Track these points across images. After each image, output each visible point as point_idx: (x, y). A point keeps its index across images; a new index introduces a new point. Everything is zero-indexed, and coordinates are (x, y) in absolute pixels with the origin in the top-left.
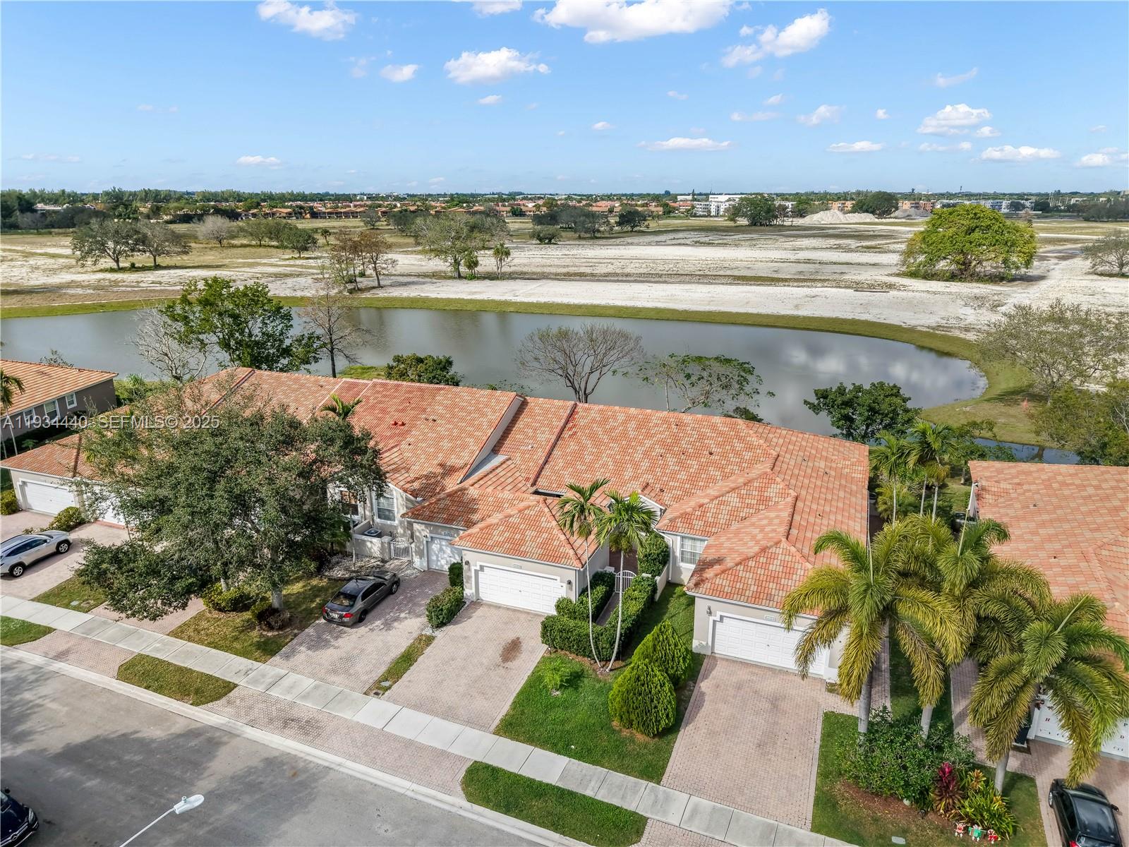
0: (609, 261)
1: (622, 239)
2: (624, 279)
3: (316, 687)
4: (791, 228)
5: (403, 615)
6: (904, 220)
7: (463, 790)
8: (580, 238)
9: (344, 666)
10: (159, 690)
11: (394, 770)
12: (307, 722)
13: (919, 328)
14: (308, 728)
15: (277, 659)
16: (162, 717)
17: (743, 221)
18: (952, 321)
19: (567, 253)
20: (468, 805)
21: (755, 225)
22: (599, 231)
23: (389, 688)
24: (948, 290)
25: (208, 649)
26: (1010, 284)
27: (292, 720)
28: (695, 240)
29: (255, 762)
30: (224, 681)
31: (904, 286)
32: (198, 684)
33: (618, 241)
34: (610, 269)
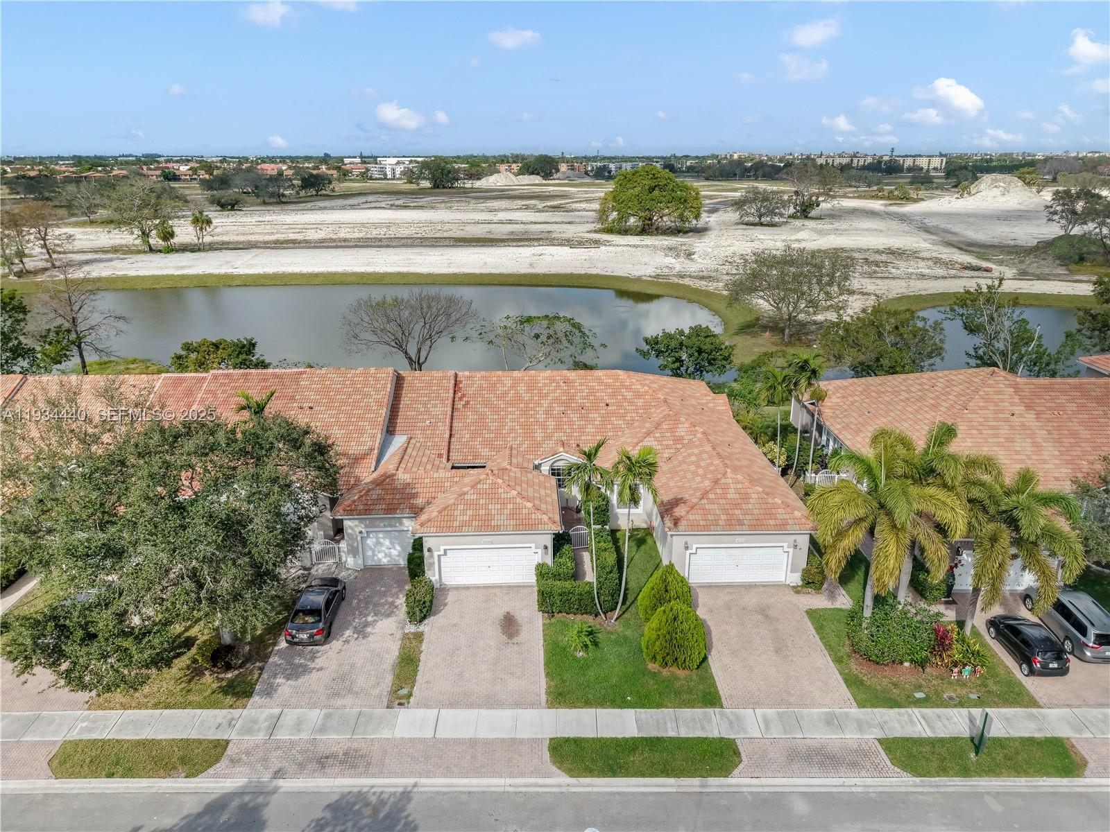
0: (314, 226)
1: (312, 204)
2: (343, 244)
3: (327, 716)
4: (472, 190)
5: (370, 619)
6: (567, 181)
7: (560, 768)
8: (264, 203)
9: (342, 685)
10: (129, 773)
11: (476, 772)
12: (345, 754)
13: (644, 278)
14: (351, 760)
15: (256, 699)
16: (160, 802)
17: (426, 184)
18: (666, 270)
19: (261, 219)
20: (573, 781)
21: (438, 187)
22: (283, 195)
23: (410, 695)
24: (643, 243)
25: (158, 712)
26: (686, 236)
27: (327, 757)
28: (390, 203)
29: (318, 813)
30: (211, 741)
31: (608, 242)
32: (178, 754)
33: (309, 205)
34: (320, 235)
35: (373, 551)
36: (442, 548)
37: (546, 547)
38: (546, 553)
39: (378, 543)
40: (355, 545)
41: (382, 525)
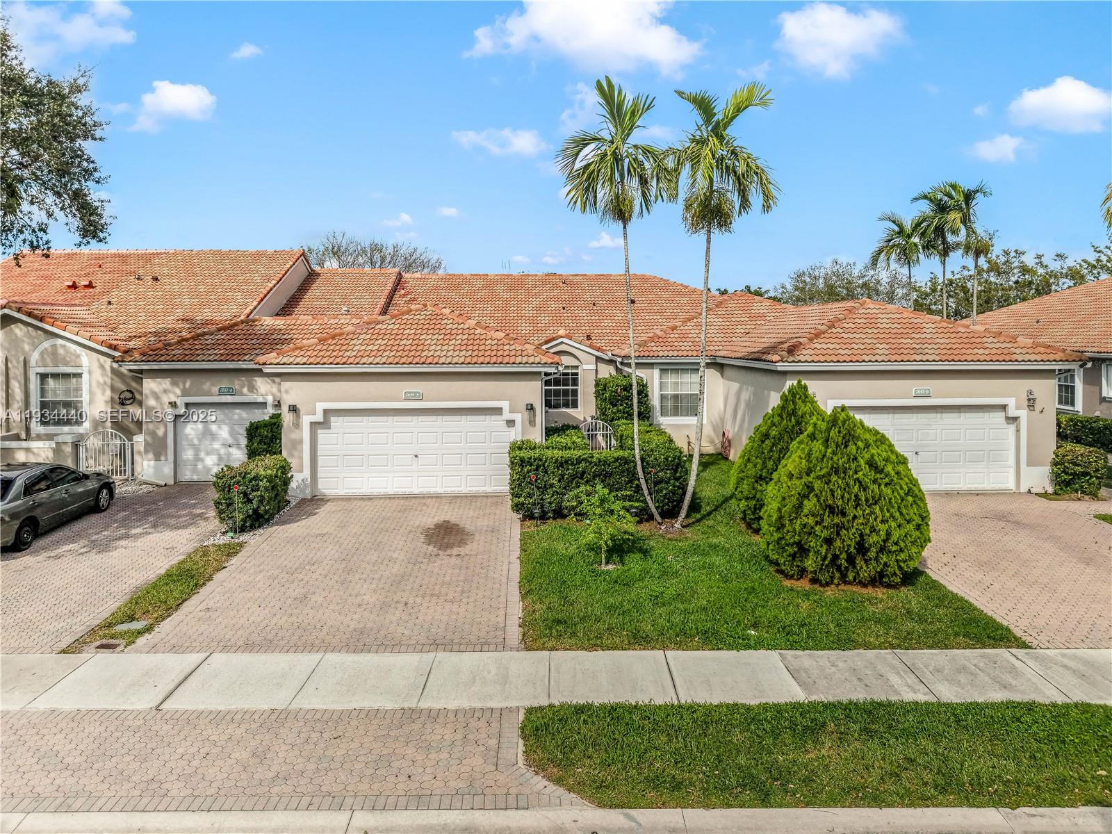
23: (147, 629)
35: (197, 450)
36: (321, 407)
37: (531, 408)
38: (532, 423)
39: (207, 434)
40: (160, 432)
41: (215, 390)
